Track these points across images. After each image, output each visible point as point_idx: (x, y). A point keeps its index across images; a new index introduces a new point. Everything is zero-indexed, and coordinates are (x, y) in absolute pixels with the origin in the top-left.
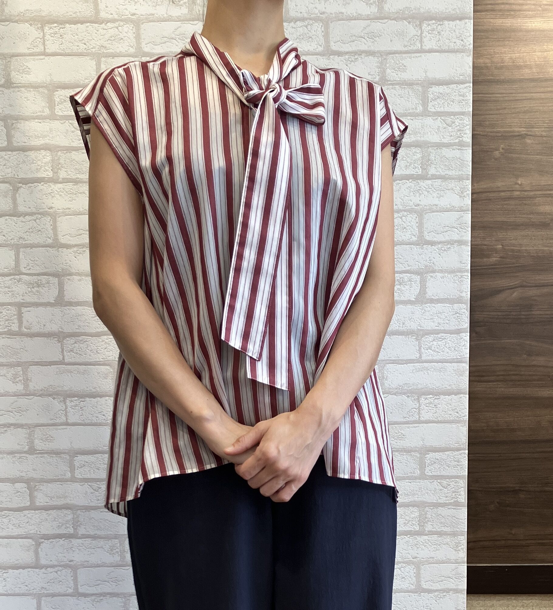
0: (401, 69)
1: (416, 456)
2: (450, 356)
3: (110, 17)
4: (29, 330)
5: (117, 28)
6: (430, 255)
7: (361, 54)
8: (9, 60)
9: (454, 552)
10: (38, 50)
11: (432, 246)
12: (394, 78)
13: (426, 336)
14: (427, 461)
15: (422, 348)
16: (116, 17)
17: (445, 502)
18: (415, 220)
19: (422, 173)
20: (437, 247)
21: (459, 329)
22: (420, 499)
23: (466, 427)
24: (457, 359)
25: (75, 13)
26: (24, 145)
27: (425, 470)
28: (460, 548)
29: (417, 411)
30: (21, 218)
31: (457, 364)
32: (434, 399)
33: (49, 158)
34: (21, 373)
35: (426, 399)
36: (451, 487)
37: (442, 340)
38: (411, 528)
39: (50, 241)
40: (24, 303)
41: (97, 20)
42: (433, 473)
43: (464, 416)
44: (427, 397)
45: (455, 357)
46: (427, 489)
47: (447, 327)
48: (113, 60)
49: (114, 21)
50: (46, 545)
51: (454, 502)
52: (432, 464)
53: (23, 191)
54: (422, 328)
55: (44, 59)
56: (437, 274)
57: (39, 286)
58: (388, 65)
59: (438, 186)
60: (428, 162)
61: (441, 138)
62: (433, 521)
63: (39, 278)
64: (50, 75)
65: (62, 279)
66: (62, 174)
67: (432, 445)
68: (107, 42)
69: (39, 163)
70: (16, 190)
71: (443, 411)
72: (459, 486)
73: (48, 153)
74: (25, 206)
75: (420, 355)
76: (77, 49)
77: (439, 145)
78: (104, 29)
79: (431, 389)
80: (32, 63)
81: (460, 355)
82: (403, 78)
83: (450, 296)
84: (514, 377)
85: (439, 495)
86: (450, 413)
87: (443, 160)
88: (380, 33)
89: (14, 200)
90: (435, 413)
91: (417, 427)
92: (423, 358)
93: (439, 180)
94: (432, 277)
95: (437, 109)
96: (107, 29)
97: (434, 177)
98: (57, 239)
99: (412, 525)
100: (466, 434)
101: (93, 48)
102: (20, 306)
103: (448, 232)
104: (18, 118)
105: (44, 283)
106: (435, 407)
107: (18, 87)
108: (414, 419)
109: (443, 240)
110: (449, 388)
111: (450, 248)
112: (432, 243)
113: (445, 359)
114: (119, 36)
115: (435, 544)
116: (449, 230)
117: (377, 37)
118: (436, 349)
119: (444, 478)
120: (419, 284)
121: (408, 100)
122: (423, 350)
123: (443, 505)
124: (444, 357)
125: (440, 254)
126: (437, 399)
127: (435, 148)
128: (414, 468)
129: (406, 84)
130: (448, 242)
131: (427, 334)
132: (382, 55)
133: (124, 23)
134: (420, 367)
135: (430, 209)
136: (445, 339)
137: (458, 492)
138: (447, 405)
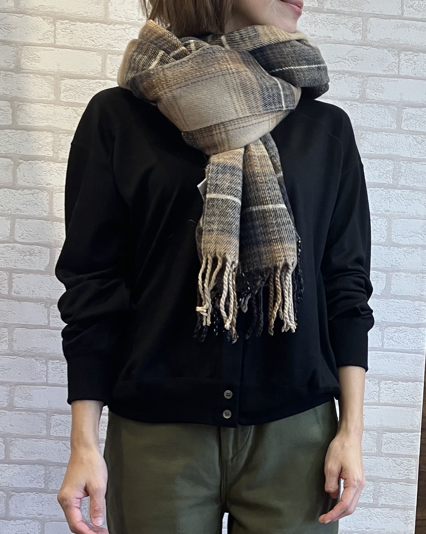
0: (380, 90)
1: (375, 435)
2: (410, 347)
3: (119, 19)
4: (18, 295)
5: (124, 30)
6: (396, 256)
7: (345, 74)
8: (20, 48)
9: (404, 525)
11: (398, 248)
12: (373, 98)
13: (389, 328)
14: (383, 440)
15: (385, 338)
16: (124, 20)
17: (398, 478)
18: (385, 223)
19: (393, 183)
20: (402, 249)
21: (418, 324)
22: (375, 474)
23: (421, 412)
24: (416, 350)
25: (86, 13)
26: (28, 126)
27: (381, 448)
28: (409, 521)
29: (377, 394)
30: (20, 191)
31: (415, 354)
32: (393, 384)
34: (7, 333)
35: (386, 384)
36: (404, 465)
37: (403, 332)
38: (366, 500)
39: (45, 214)
40: (15, 269)
41: (105, 21)
42: (388, 451)
43: (419, 402)
44: (387, 382)
46: (382, 465)
47: (408, 321)
49: (122, 23)
51: (406, 479)
52: (388, 443)
54: (385, 321)
55: (54, 50)
56: (402, 273)
57: (31, 255)
58: (368, 86)
59: (407, 196)
60: (399, 174)
61: (411, 154)
62: (386, 495)
63: (32, 247)
64: (58, 65)
66: (62, 155)
67: (389, 425)
68: (114, 41)
69: (41, 142)
70: (17, 165)
71: (400, 396)
72: (412, 464)
73: (50, 134)
74: (24, 180)
75: (383, 344)
76: (85, 45)
77: (410, 160)
78: (112, 30)
79: (391, 375)
80: (41, 53)
81: (418, 346)
82: (381, 99)
83: (412, 294)
85: (392, 472)
86: (407, 398)
87: (412, 173)
88: (362, 58)
89: (14, 173)
90: (393, 397)
91: (376, 408)
92: (385, 347)
93: (407, 190)
94: (397, 275)
96: (115, 29)
97: (404, 188)
98: (52, 213)
99: (366, 498)
100: (420, 418)
101: (100, 45)
102: (11, 271)
103: (414, 237)
104: (24, 101)
105: (37, 252)
106: (394, 392)
107: (26, 73)
108: (374, 401)
109: (409, 243)
111: (414, 251)
112: (398, 246)
113: (405, 349)
114: (125, 37)
115: (386, 517)
116: (414, 235)
117: (360, 61)
118: (397, 340)
119: (398, 457)
120: (385, 281)
121: (384, 118)
122: (385, 340)
123: (396, 481)
124: (404, 348)
125: (405, 256)
126: (396, 385)
127: (406, 162)
128: (371, 446)
129: (384, 104)
130: (412, 246)
131: (390, 326)
132: (363, 77)
133: (131, 26)
134: (381, 355)
135: (398, 215)
136: (406, 331)
137: (410, 470)
138: (405, 390)
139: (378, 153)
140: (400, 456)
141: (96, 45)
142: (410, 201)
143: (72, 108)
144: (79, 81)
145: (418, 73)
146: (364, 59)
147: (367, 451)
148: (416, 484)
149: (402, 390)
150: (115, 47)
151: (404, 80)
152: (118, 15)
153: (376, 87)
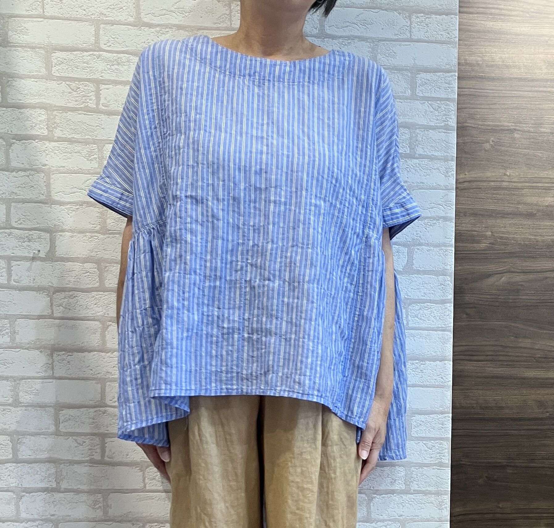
0: (392, 55)
2: (436, 325)
4: (18, 284)
7: (354, 39)
8: (6, 19)
9: (438, 511)
10: (36, 13)
14: (413, 423)
19: (410, 152)
21: (443, 300)
23: (450, 393)
24: (442, 327)
26: (19, 103)
27: (411, 431)
28: (444, 507)
30: (14, 173)
31: (442, 332)
33: (44, 117)
34: (8, 325)
36: (435, 448)
37: (428, 309)
38: (397, 487)
39: (43, 197)
40: (14, 256)
42: (418, 434)
43: (448, 382)
45: (440, 326)
46: (413, 450)
47: (433, 298)
48: (112, 27)
50: (27, 498)
51: (438, 463)
52: (418, 426)
53: (17, 146)
55: (43, 21)
57: (30, 241)
58: (379, 51)
60: (416, 142)
61: (427, 121)
62: (418, 480)
63: (31, 233)
64: (49, 37)
66: (58, 133)
68: (107, 10)
69: (34, 121)
70: (9, 145)
71: (428, 376)
72: (444, 447)
73: (43, 112)
74: (18, 161)
76: (76, 15)
77: (427, 128)
79: (418, 355)
80: (29, 24)
81: (444, 324)
82: (393, 64)
83: (435, 268)
84: (501, 358)
85: (424, 456)
86: (435, 378)
87: (429, 141)
89: (7, 154)
90: (421, 378)
93: (425, 160)
94: (418, 249)
95: (424, 94)
97: (422, 157)
98: (50, 196)
99: (398, 485)
100: (450, 399)
101: (92, 15)
102: (9, 259)
103: (434, 208)
104: (14, 76)
105: (36, 238)
106: (421, 372)
107: (15, 46)
109: (430, 215)
110: (435, 354)
111: (435, 223)
115: (420, 503)
117: (370, 25)
118: (422, 317)
120: (407, 256)
122: (410, 318)
123: (428, 465)
124: (430, 326)
126: (423, 365)
127: (422, 130)
129: (396, 69)
130: (433, 218)
131: (414, 303)
132: (373, 41)
135: (417, 186)
137: (442, 454)
140: (431, 439)
141: (88, 15)
143: (65, 83)
144: (71, 54)
145: (431, 36)
146: (374, 23)
148: (449, 468)
149: (430, 370)
150: (108, 16)
151: (416, 43)
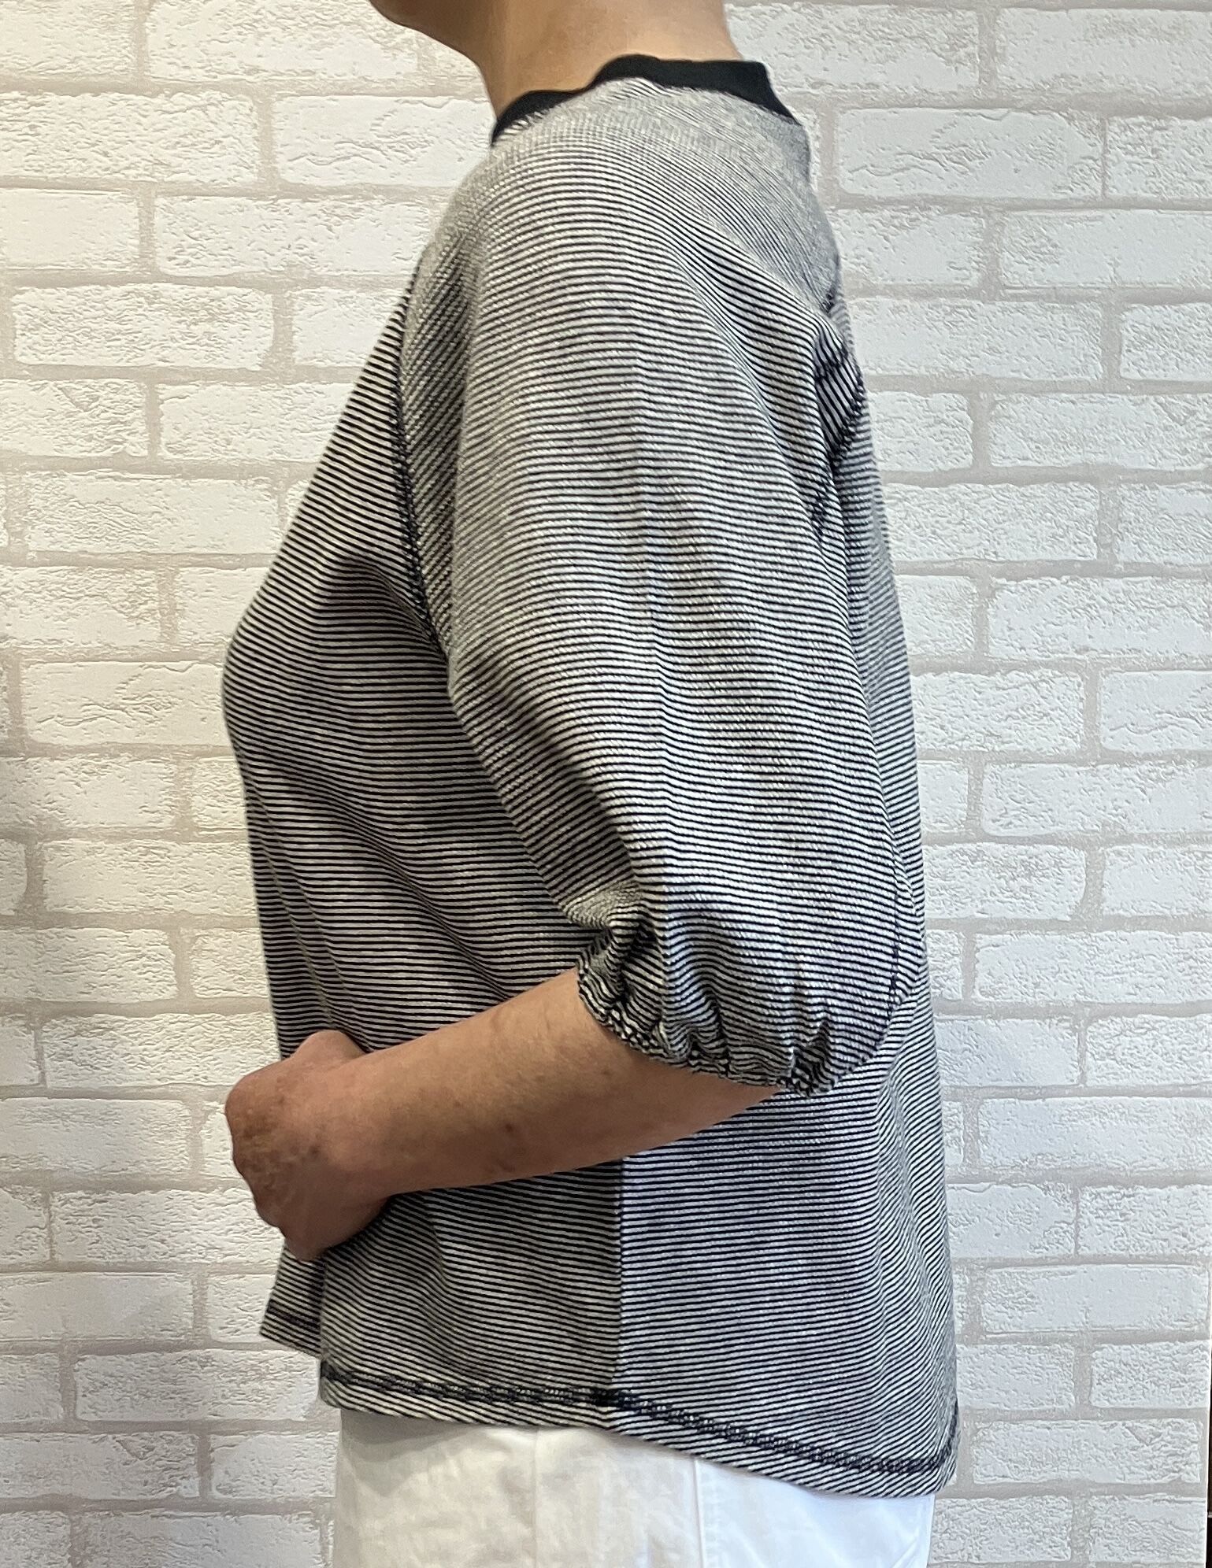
0: (1045, 254)
1: (1066, 1354)
3: (184, 75)
5: (204, 111)
6: (1116, 794)
11: (1123, 766)
12: (1024, 280)
13: (1100, 1021)
14: (1094, 1368)
15: (1088, 1054)
16: (201, 76)
17: (1146, 1481)
18: (1076, 691)
20: (1136, 770)
22: (1074, 1475)
24: (1188, 1085)
27: (1090, 1393)
29: (1072, 1228)
32: (1119, 1195)
35: (1098, 1196)
36: (1162, 1440)
41: (141, 84)
42: (1112, 1400)
44: (1099, 1190)
45: (1181, 1081)
46: (1096, 1445)
49: (193, 88)
51: (1170, 1483)
52: (1110, 1377)
54: (1090, 1000)
56: (1135, 846)
59: (1143, 597)
60: (1117, 526)
61: (1154, 458)
62: (1110, 1534)
65: (37, 847)
67: (1112, 1323)
68: (174, 152)
71: (1143, 1231)
72: (1186, 1439)
75: (1083, 1073)
77: (1151, 479)
78: (163, 112)
81: (1193, 1074)
82: (1047, 281)
83: (1171, 909)
86: (1164, 1234)
87: (1158, 520)
88: (985, 150)
91: (1069, 1273)
92: (1088, 1084)
93: (1145, 578)
94: (1119, 854)
95: (1144, 372)
96: (172, 110)
97: (1134, 570)
99: (1051, 1547)
100: (1209, 1294)
103: (1171, 727)
106: (1123, 1219)
108: (1062, 1251)
109: (1155, 749)
110: (1162, 1165)
111: (1173, 772)
112: (1123, 759)
113: (1153, 1086)
114: (208, 135)
116: (1173, 721)
117: (978, 161)
118: (1128, 1057)
119: (1143, 1418)
120: (1084, 876)
121: (1061, 345)
122: (1090, 1059)
123: (1140, 1491)
124: (1150, 1081)
125: (1144, 791)
126: (1129, 1196)
127: (1137, 486)
128: (1060, 1389)
129: (1059, 299)
130: (1169, 758)
131: (1104, 1016)
132: (989, 213)
133: (225, 95)
134: (1080, 1107)
135: (1119, 661)
136: (1154, 1029)
137: (1183, 1456)
138: (1157, 1213)
139: (1048, 463)
140: (1151, 1414)
141: (116, 169)
142: (1156, 613)
143: (56, 385)
144: (68, 294)
145: (1167, 188)
146: (990, 154)
147: (1046, 1406)
148: (1201, 1496)
149: (1149, 1211)
150: (176, 169)
151: (1122, 212)
152: (178, 61)
153: (1033, 243)
